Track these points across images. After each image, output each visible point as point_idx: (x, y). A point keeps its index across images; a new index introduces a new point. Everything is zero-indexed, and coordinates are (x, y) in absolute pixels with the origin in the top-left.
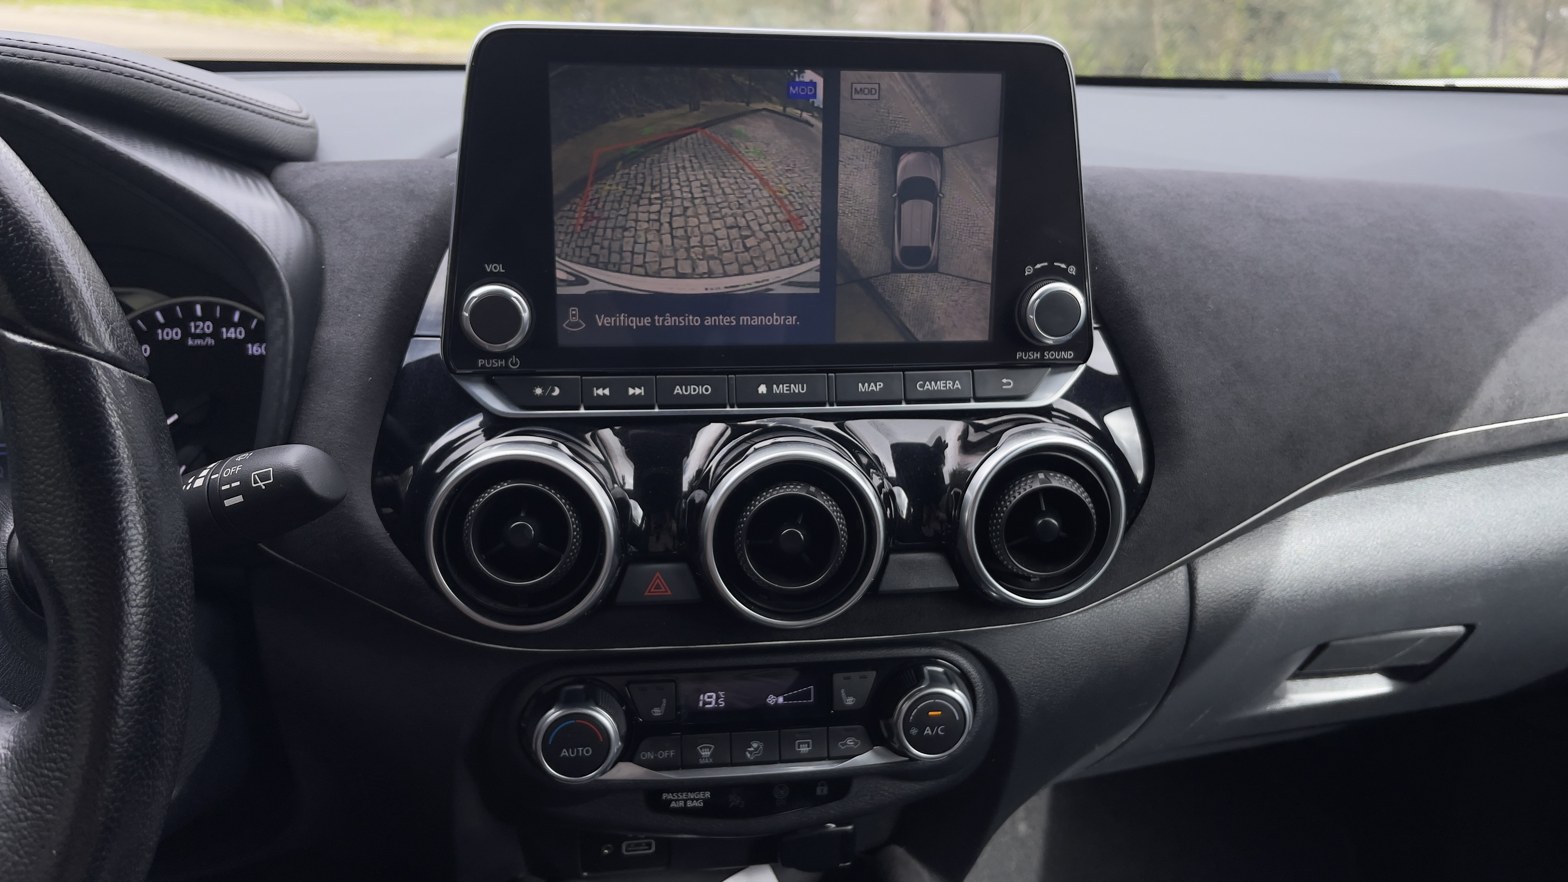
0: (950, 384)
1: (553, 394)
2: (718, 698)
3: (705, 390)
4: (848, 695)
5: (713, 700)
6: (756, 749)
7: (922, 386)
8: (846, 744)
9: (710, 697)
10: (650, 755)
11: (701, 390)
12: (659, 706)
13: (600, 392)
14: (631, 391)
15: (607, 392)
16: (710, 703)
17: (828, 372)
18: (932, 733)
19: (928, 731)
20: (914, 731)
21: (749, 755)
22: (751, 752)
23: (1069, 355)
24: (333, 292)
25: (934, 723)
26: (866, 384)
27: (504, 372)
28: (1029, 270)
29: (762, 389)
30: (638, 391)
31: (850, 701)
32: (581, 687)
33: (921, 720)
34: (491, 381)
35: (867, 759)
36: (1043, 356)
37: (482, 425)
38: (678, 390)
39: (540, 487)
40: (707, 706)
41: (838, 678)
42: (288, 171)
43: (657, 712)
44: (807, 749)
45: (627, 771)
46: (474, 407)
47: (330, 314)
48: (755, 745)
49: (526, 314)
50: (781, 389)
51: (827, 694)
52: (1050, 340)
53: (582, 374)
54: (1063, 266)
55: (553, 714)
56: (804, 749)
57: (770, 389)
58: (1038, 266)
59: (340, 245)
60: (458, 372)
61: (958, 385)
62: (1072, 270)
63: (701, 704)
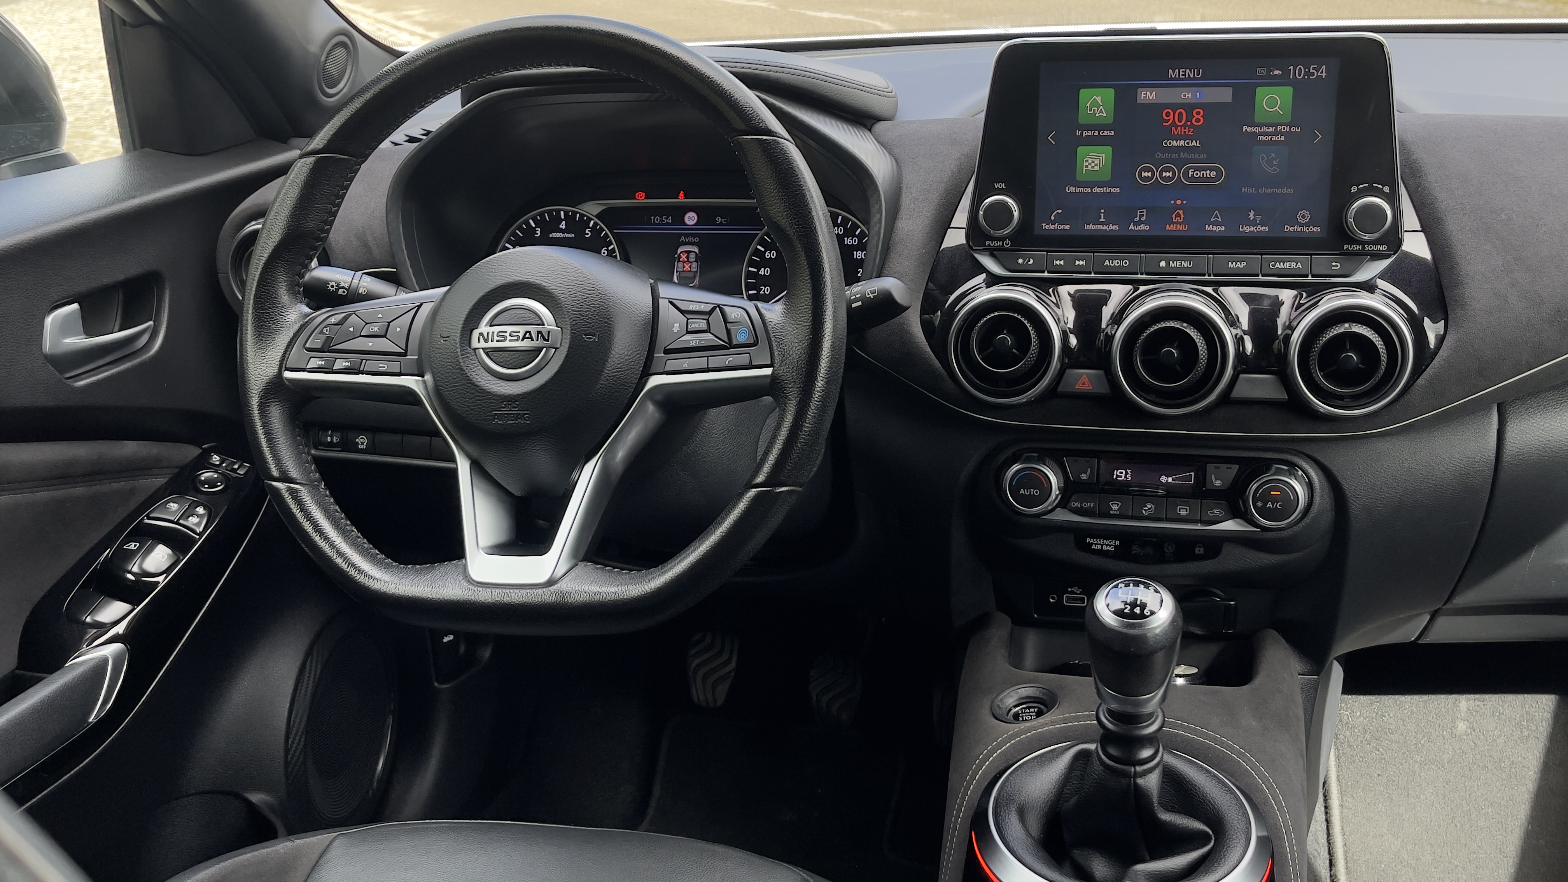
0: (1293, 265)
1: (1029, 263)
2: (1127, 473)
3: (1125, 263)
4: (1216, 480)
5: (1123, 475)
6: (1149, 509)
7: (1276, 265)
8: (1214, 513)
9: (1121, 473)
10: (1078, 505)
11: (1122, 263)
12: (1086, 473)
13: (1058, 262)
14: (1077, 263)
15: (1062, 262)
16: (1121, 477)
17: (1208, 254)
18: (1273, 506)
19: (1270, 505)
20: (1259, 504)
21: (1144, 512)
22: (1145, 510)
23: (1383, 248)
24: (906, 201)
25: (1274, 500)
26: (1234, 263)
27: (1002, 249)
28: (1354, 189)
29: (1163, 264)
30: (1081, 263)
31: (1218, 483)
32: (1035, 455)
33: (1265, 497)
34: (993, 253)
35: (1230, 525)
36: (1364, 248)
37: (984, 281)
38: (1107, 262)
39: (1016, 315)
40: (1119, 479)
41: (1210, 467)
42: (880, 127)
43: (1084, 477)
44: (1185, 513)
45: (1063, 516)
46: (982, 269)
47: (904, 213)
48: (1149, 506)
49: (1016, 214)
50: (1176, 264)
51: (1202, 479)
52: (1367, 237)
53: (1047, 251)
54: (1380, 186)
55: (1016, 467)
56: (1183, 513)
57: (1168, 264)
58: (1361, 186)
59: (911, 172)
60: (974, 248)
61: (1299, 264)
62: (1386, 189)
63: (1115, 477)
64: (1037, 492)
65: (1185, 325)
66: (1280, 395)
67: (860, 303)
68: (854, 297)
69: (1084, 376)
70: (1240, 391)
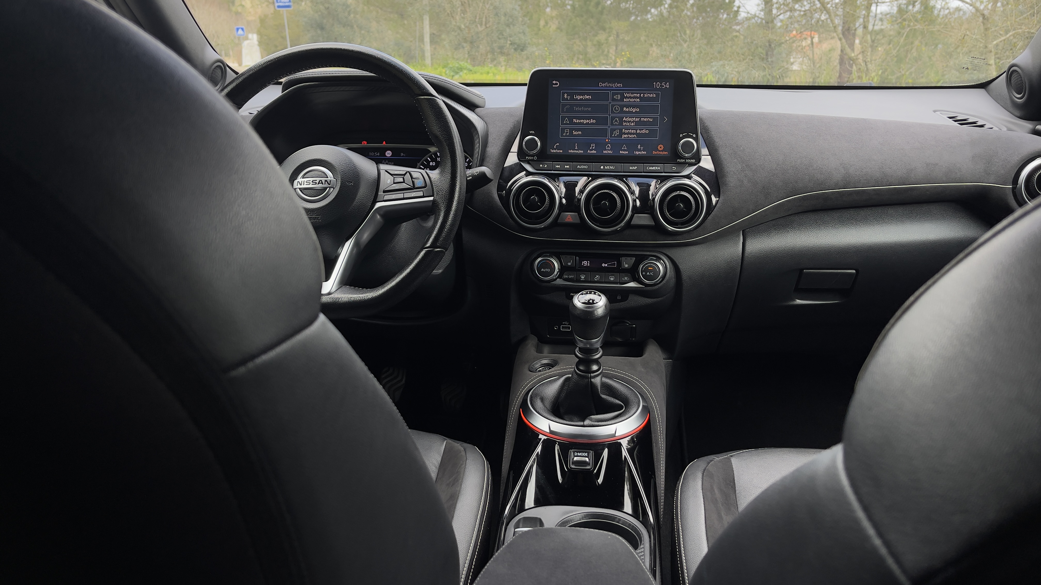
0: (657, 168)
1: (545, 167)
2: (588, 263)
3: (586, 167)
4: (626, 264)
5: (586, 263)
6: (597, 278)
7: (648, 168)
8: (625, 279)
9: (585, 262)
10: (566, 277)
11: (585, 167)
12: (570, 262)
13: (557, 166)
14: (566, 167)
15: (559, 166)
16: (585, 264)
17: (621, 163)
18: (649, 274)
19: (648, 273)
20: (644, 273)
21: (595, 279)
22: (596, 278)
23: (694, 161)
24: (490, 139)
25: (650, 271)
26: (632, 167)
27: (533, 160)
28: (681, 135)
29: (602, 167)
30: (567, 167)
31: (626, 266)
32: (549, 254)
33: (646, 270)
34: (528, 162)
35: (632, 284)
36: (685, 161)
37: (525, 174)
38: (578, 167)
39: (539, 188)
40: (584, 265)
41: (623, 259)
42: (478, 110)
43: (569, 264)
44: (613, 279)
45: (559, 282)
46: (525, 169)
47: (490, 144)
48: (597, 277)
49: (539, 144)
50: (608, 167)
51: (620, 264)
52: (687, 155)
53: (553, 162)
54: (692, 134)
55: (539, 259)
56: (612, 279)
57: (604, 167)
58: (684, 134)
59: (493, 127)
60: (521, 160)
61: (659, 168)
62: (694, 136)
63: (582, 264)
64: (549, 270)
65: (611, 191)
66: (651, 222)
67: (471, 178)
68: (468, 175)
69: (569, 215)
70: (634, 222)
